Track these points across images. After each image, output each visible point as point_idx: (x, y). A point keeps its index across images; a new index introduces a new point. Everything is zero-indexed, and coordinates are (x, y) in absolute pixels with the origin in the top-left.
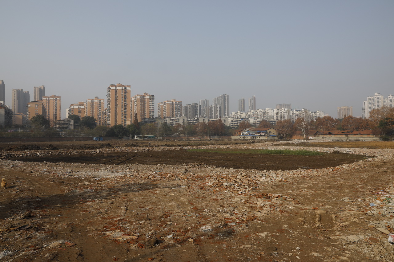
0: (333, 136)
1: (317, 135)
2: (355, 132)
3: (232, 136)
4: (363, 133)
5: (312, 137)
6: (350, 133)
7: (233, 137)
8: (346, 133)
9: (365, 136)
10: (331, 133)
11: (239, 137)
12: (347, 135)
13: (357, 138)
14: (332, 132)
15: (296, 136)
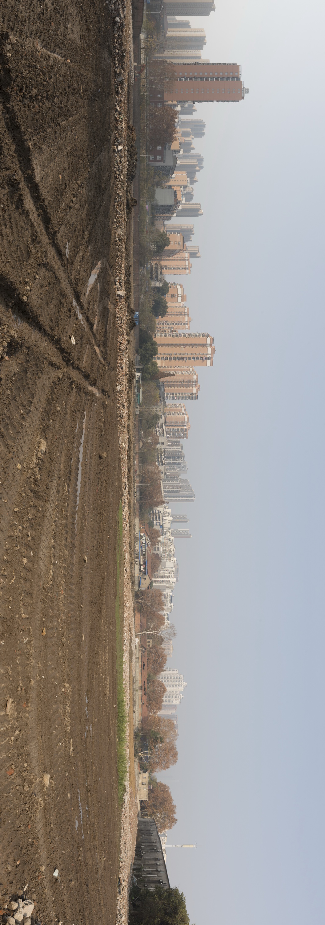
0: (140, 670)
1: (141, 649)
2: (145, 697)
3: (139, 519)
4: (143, 707)
5: (138, 643)
6: (144, 692)
7: (137, 520)
8: (143, 687)
9: (140, 711)
10: (143, 667)
11: (137, 531)
12: (141, 688)
13: (137, 702)
14: (145, 668)
15: (140, 617)
